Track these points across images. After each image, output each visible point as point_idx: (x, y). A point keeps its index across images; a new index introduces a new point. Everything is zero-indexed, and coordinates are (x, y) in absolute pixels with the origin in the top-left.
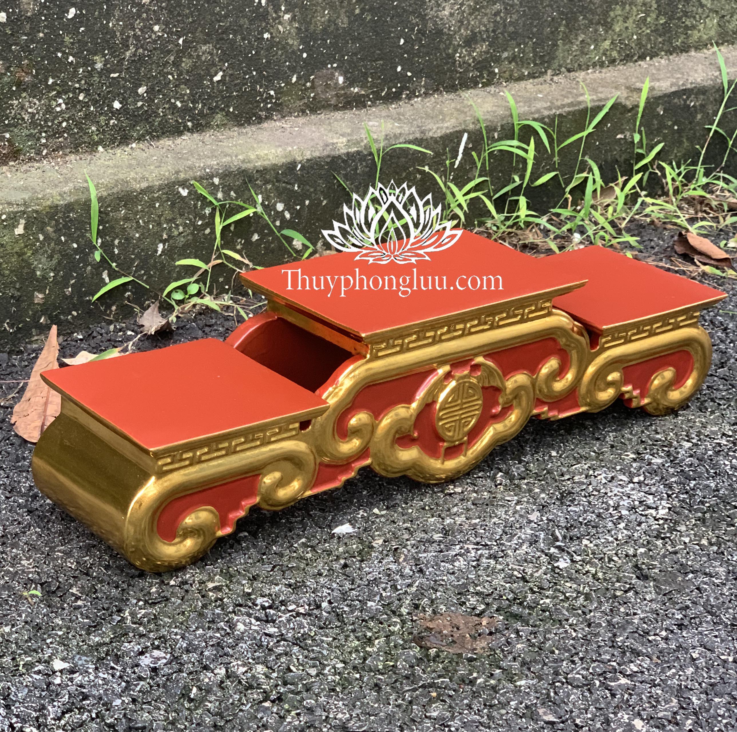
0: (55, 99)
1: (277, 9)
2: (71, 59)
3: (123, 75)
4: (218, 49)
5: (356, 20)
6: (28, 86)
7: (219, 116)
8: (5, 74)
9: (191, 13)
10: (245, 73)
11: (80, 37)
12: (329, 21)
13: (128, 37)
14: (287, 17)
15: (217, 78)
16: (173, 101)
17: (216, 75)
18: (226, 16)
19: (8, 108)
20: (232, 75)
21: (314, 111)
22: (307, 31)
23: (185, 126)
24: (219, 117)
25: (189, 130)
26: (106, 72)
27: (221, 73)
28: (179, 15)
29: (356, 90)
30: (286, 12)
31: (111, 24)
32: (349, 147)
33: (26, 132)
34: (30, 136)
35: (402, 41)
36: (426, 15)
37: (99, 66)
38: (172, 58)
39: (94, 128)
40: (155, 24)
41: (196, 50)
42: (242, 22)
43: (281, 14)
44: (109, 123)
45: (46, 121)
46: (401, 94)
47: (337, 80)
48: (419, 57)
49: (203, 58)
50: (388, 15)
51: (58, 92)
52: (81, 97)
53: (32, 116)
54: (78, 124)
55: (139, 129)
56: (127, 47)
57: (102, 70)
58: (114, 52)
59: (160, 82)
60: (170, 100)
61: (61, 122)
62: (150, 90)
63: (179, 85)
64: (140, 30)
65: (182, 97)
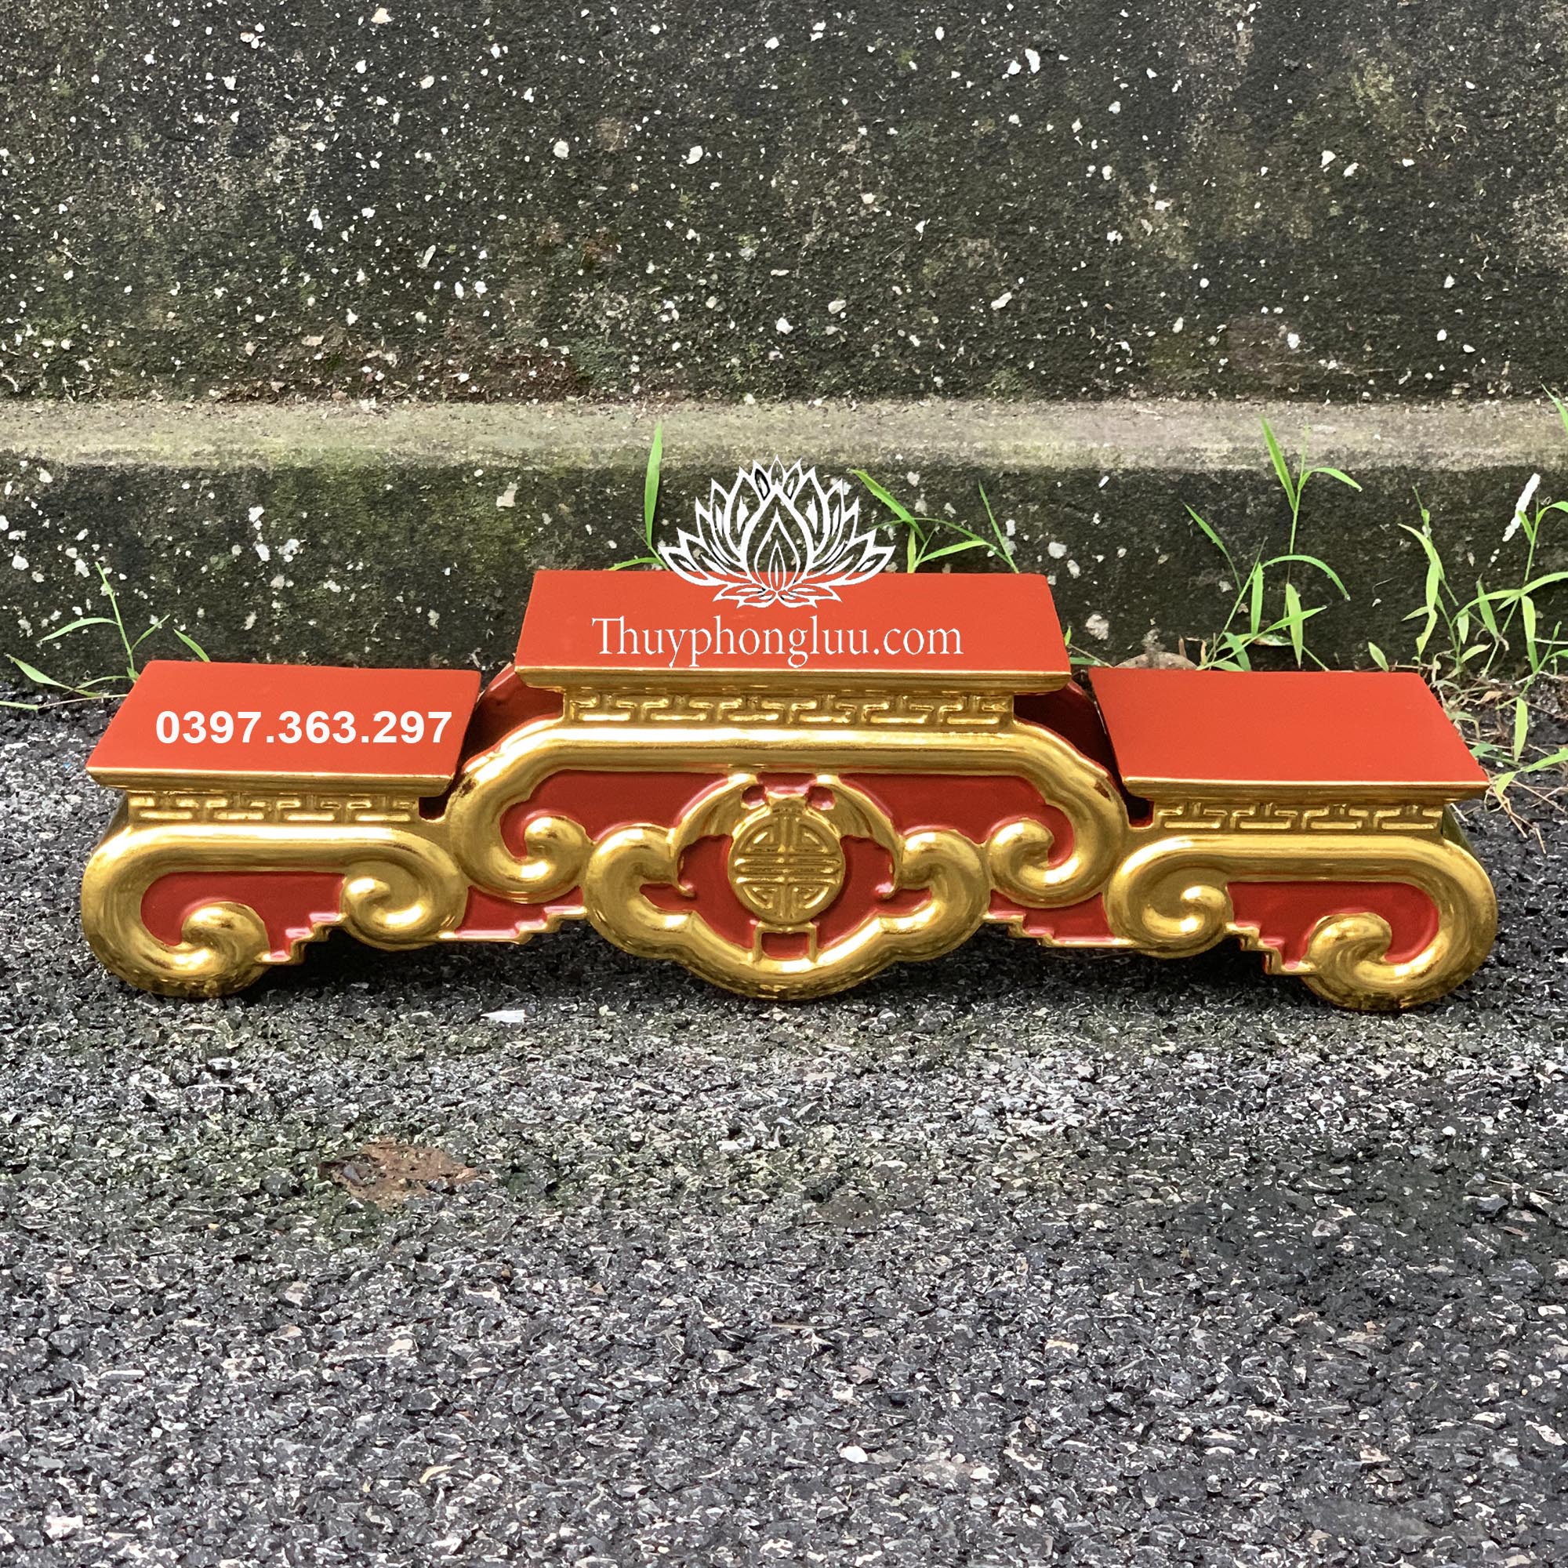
0: (659, 298)
1: (1139, 189)
2: (691, 234)
3: (797, 274)
4: (1003, 251)
5: (1333, 228)
6: (605, 272)
7: (1004, 373)
8: (564, 246)
9: (945, 179)
10: (1064, 302)
11: (711, 198)
12: (1265, 223)
13: (810, 208)
14: (1161, 205)
15: (998, 304)
16: (902, 333)
17: (996, 298)
18: (1022, 192)
19: (568, 304)
20: (1032, 301)
21: (1227, 392)
22: (1209, 235)
23: (929, 384)
24: (1003, 377)
25: (937, 391)
26: (760, 263)
27: (1008, 296)
28: (917, 178)
29: (1333, 365)
30: (1158, 196)
31: (773, 183)
32: (1231, 461)
33: (602, 349)
34: (608, 359)
35: (1449, 282)
36: (1511, 236)
37: (747, 253)
38: (902, 256)
39: (735, 361)
40: (866, 191)
41: (955, 247)
42: (1056, 204)
43: (1150, 199)
44: (766, 356)
45: (642, 335)
46: (1450, 386)
47: (1285, 338)
48: (1495, 318)
49: (970, 264)
50: (1414, 226)
51: (665, 288)
52: (711, 303)
53: (615, 324)
54: (704, 349)
55: (830, 376)
56: (808, 227)
57: (754, 260)
58: (780, 231)
59: (874, 296)
60: (895, 331)
61: (671, 342)
62: (853, 308)
63: (915, 306)
64: (835, 198)
65: (921, 330)
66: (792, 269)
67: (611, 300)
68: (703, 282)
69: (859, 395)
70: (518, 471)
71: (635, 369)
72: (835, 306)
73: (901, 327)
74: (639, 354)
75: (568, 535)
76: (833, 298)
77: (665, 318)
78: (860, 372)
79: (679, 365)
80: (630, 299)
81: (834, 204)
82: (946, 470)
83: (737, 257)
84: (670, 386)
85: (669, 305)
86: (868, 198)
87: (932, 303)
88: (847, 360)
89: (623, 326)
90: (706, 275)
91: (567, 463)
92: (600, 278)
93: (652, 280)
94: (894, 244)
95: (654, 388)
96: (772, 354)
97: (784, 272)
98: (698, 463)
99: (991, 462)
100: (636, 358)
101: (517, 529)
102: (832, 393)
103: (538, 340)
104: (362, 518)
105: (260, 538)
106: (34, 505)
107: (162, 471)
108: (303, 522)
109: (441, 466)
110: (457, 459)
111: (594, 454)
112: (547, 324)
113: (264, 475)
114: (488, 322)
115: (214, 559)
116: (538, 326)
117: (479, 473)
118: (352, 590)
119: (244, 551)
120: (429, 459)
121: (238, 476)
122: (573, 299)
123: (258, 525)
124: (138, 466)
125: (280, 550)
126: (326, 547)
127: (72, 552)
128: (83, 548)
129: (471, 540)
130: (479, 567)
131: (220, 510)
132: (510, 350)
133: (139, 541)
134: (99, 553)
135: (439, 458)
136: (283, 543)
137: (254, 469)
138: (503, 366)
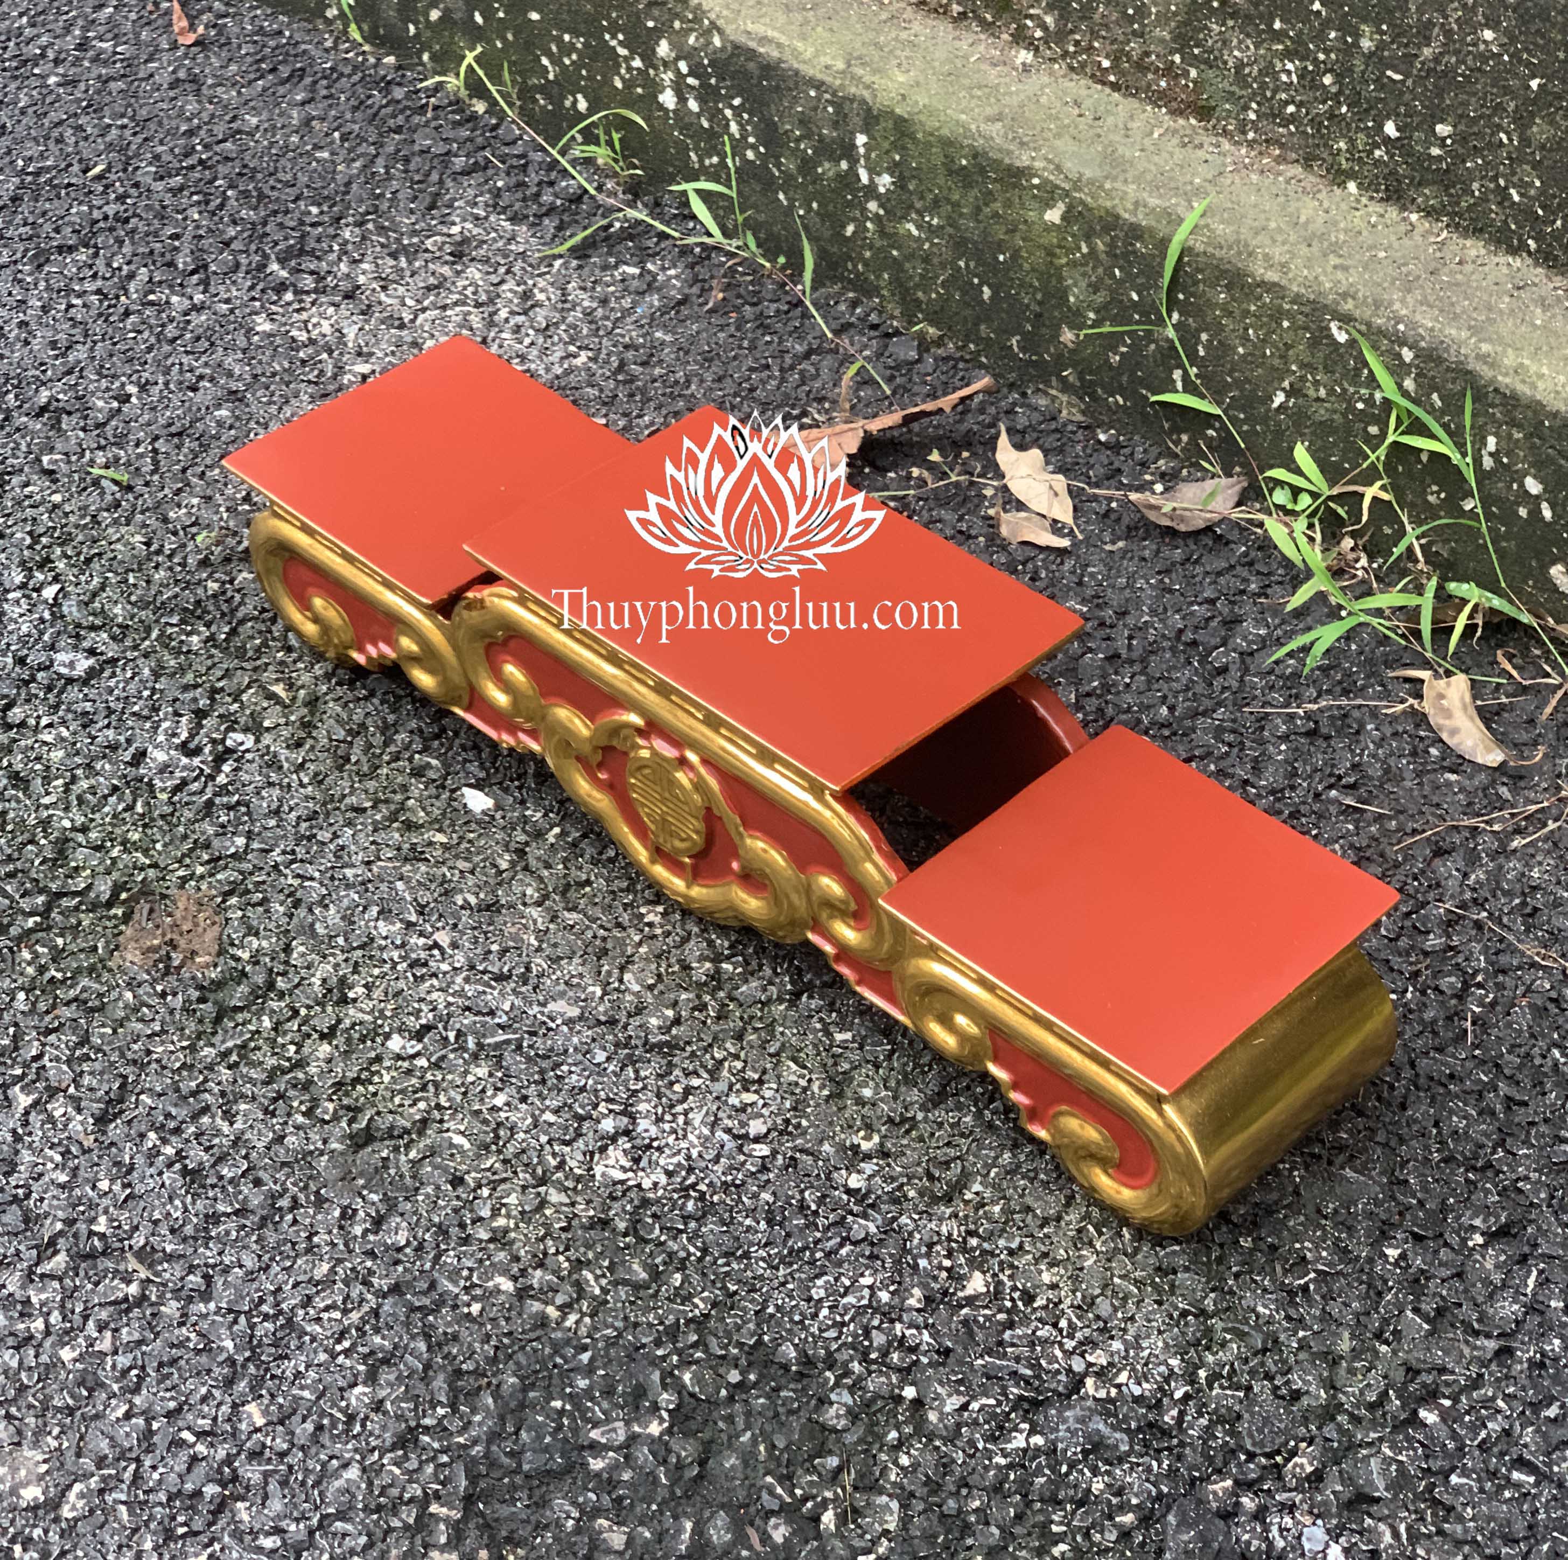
0: (1282, 56)
2: (1317, 5)
6: (1237, 12)
13: (1432, 23)
16: (1502, 182)
19: (1201, 30)
25: (1530, 253)
26: (1377, 59)
28: (1539, 33)
33: (1225, 84)
34: (1230, 96)
37: (1366, 44)
38: (1513, 105)
39: (1342, 145)
40: (1487, 26)
44: (1372, 152)
51: (1286, 49)
52: (1328, 80)
53: (1240, 66)
54: (1316, 122)
55: (1429, 195)
56: (1427, 41)
57: (1372, 54)
58: (1398, 35)
59: (1479, 135)
60: (1495, 179)
61: (1287, 103)
62: (1461, 138)
63: (1521, 161)
64: (1457, 21)
65: (1523, 187)
66: (1407, 75)
67: (1240, 42)
68: (1322, 57)
69: (1453, 226)
70: (1067, 194)
71: (1253, 116)
72: (1442, 129)
73: (1503, 176)
74: (1258, 103)
75: (1100, 270)
76: (1442, 121)
77: (1284, 78)
78: (1458, 204)
79: (1292, 128)
80: (1256, 48)
81: (1455, 27)
82: (1439, 360)
83: (1356, 44)
84: (1282, 146)
85: (1290, 66)
86: (1488, 35)
87: (1536, 165)
88: (1447, 188)
89: (1247, 70)
90: (1327, 51)
91: (1108, 204)
92: (1233, 16)
93: (1278, 36)
94: (1507, 90)
95: (1267, 141)
96: (1377, 153)
97: (1398, 77)
98: (1218, 253)
99: (1485, 372)
100: (1254, 105)
101: (1060, 247)
102: (1430, 213)
103: (1172, 53)
104: (941, 181)
105: (862, 161)
106: (706, 62)
107: (797, 73)
108: (897, 164)
109: (1007, 161)
110: (1023, 159)
111: (1136, 204)
112: (1182, 41)
113: (869, 109)
114: (1131, 20)
115: (827, 165)
116: (1174, 40)
117: (1036, 181)
118: (927, 239)
119: (850, 168)
120: (1000, 150)
121: (852, 101)
122: (1206, 26)
123: (862, 151)
124: (780, 61)
125: (877, 179)
126: (911, 193)
127: (728, 113)
128: (737, 111)
129: (1024, 240)
130: (1026, 266)
131: (835, 125)
132: (1147, 54)
133: (775, 124)
134: (748, 122)
135: (1009, 153)
136: (879, 174)
137: (863, 102)
138: (1141, 67)
